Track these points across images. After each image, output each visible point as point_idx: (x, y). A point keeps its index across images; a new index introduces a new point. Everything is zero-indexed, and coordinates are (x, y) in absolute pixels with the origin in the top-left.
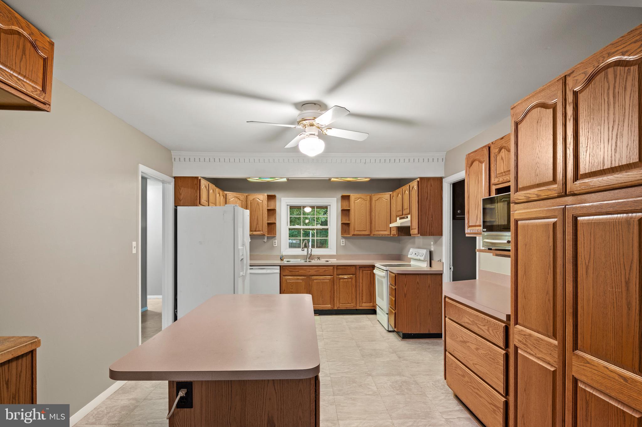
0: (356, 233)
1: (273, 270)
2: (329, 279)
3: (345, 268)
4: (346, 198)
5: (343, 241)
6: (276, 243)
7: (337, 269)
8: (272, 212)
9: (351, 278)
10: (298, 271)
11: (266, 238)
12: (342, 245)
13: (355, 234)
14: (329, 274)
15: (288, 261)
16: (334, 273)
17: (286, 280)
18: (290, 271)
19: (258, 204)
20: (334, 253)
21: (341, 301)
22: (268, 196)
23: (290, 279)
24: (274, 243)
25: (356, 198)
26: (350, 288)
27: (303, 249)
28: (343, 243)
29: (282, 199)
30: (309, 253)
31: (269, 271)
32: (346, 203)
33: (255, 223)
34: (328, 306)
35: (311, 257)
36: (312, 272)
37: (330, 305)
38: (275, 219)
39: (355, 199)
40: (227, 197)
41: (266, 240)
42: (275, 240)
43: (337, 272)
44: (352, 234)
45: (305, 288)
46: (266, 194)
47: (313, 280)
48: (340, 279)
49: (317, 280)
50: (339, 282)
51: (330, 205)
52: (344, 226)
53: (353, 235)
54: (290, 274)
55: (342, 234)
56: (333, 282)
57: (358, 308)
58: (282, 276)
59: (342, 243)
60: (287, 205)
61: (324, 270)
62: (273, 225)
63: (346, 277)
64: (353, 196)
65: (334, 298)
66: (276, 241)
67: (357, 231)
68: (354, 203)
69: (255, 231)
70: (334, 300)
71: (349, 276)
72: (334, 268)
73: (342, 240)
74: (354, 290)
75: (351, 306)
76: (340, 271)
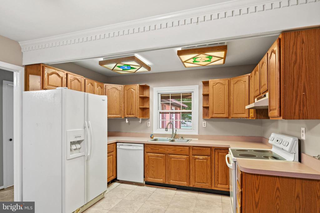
0: (215, 115)
1: (138, 147)
2: (184, 159)
3: (200, 149)
4: (206, 84)
5: (204, 123)
6: (150, 124)
7: (193, 149)
8: (145, 99)
9: (206, 159)
10: (158, 149)
11: (141, 120)
12: (203, 126)
13: (213, 117)
14: (185, 154)
15: (155, 140)
16: (189, 153)
17: (149, 156)
18: (152, 149)
19: (132, 93)
20: (196, 133)
21: (196, 180)
22: (140, 86)
23: (151, 156)
24: (148, 124)
26: (205, 169)
27: (166, 130)
28: (204, 125)
29: (154, 88)
30: (174, 133)
31: (135, 148)
32: (206, 89)
33: (130, 108)
34: (184, 184)
35: (175, 136)
36: (170, 151)
37: (186, 182)
38: (149, 105)
39: (213, 84)
40: (106, 88)
41: (140, 122)
42: (149, 121)
43: (192, 152)
44: (211, 117)
45: (164, 165)
46: (138, 85)
47: (171, 158)
48: (195, 159)
49: (174, 158)
50: (195, 162)
51: (193, 92)
52: (205, 109)
53: (211, 118)
54: (152, 152)
55: (203, 117)
56: (189, 161)
57: (213, 188)
58: (145, 152)
59: (203, 124)
60: (158, 93)
61: (181, 149)
62: (147, 110)
63: (201, 157)
64: (212, 81)
65: (190, 176)
66: (149, 122)
67: (215, 114)
68: (213, 88)
69: (130, 114)
70: (190, 178)
71: (204, 157)
72: (189, 148)
73: (203, 122)
74: (209, 171)
75: (206, 186)
76: (195, 152)
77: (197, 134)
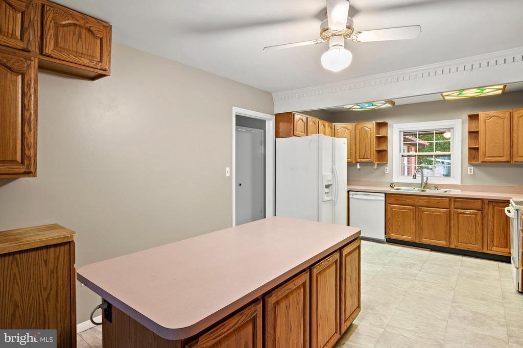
0: (487, 159)
1: (378, 197)
2: (443, 213)
3: (466, 201)
4: (474, 118)
5: (471, 169)
6: (388, 170)
7: (454, 201)
8: (382, 139)
9: (474, 214)
10: (405, 200)
11: (376, 165)
12: (469, 173)
13: (485, 160)
14: (444, 207)
15: (398, 189)
16: (450, 205)
17: (392, 208)
18: (396, 200)
19: (366, 132)
20: (458, 182)
21: (460, 239)
22: (377, 123)
23: (395, 208)
24: (385, 170)
25: (487, 117)
26: (474, 226)
27: (414, 177)
28: (471, 172)
29: (394, 125)
30: (424, 181)
31: (373, 198)
32: (474, 124)
33: (363, 151)
34: (443, 243)
35: (426, 186)
36: (422, 202)
37: (444, 242)
38: (387, 146)
40: (336, 128)
41: (376, 167)
42: (386, 167)
43: (454, 204)
44: (481, 160)
45: (413, 219)
46: (374, 122)
47: (423, 211)
48: (458, 214)
49: (427, 211)
50: (458, 217)
51: (453, 128)
52: (472, 151)
53: (482, 162)
54: (396, 203)
55: (469, 161)
56: (449, 216)
57: (485, 251)
58: (387, 204)
59: (469, 171)
60: (400, 131)
61: (437, 201)
62: (384, 152)
63: (467, 212)
64: (483, 114)
65: (450, 234)
66: (388, 168)
67: (488, 157)
68: (485, 122)
69: (364, 158)
70: (450, 237)
71: (472, 211)
72: (450, 200)
73: (469, 168)
74: (479, 228)
75: (476, 247)
76: (458, 205)
77: (460, 184)
